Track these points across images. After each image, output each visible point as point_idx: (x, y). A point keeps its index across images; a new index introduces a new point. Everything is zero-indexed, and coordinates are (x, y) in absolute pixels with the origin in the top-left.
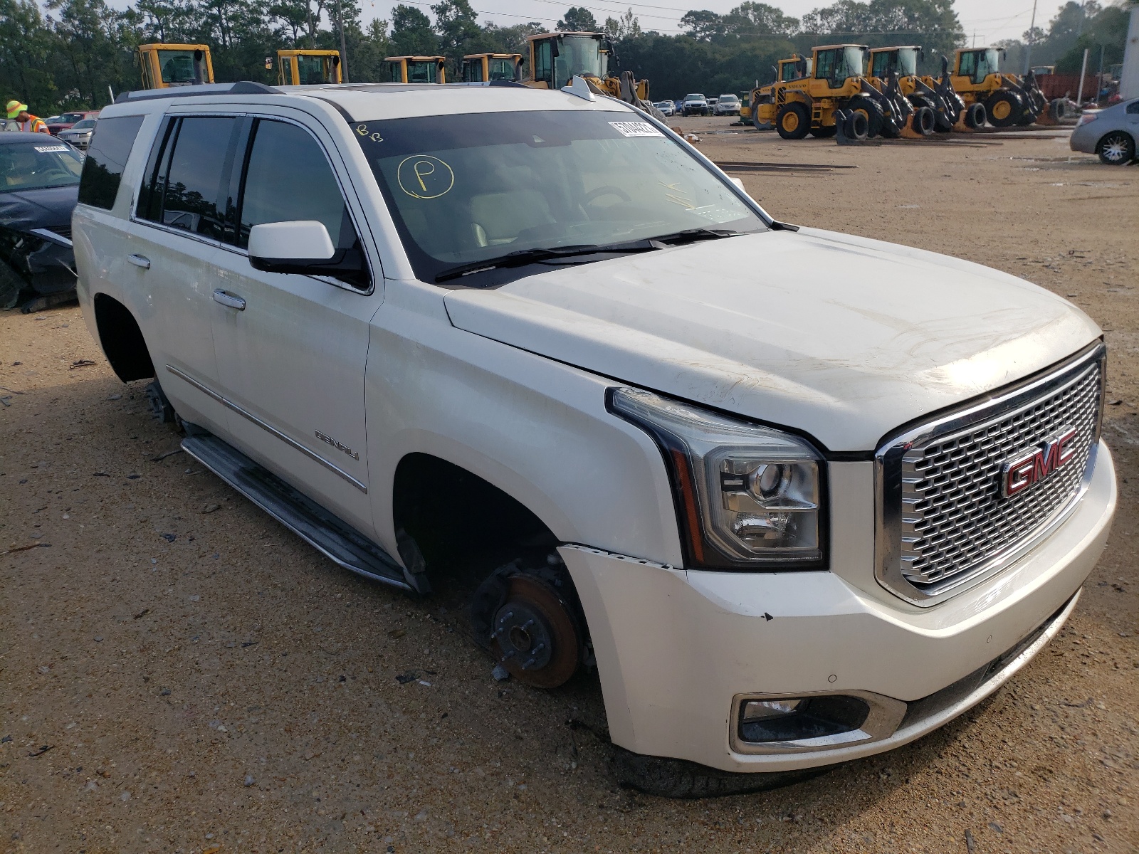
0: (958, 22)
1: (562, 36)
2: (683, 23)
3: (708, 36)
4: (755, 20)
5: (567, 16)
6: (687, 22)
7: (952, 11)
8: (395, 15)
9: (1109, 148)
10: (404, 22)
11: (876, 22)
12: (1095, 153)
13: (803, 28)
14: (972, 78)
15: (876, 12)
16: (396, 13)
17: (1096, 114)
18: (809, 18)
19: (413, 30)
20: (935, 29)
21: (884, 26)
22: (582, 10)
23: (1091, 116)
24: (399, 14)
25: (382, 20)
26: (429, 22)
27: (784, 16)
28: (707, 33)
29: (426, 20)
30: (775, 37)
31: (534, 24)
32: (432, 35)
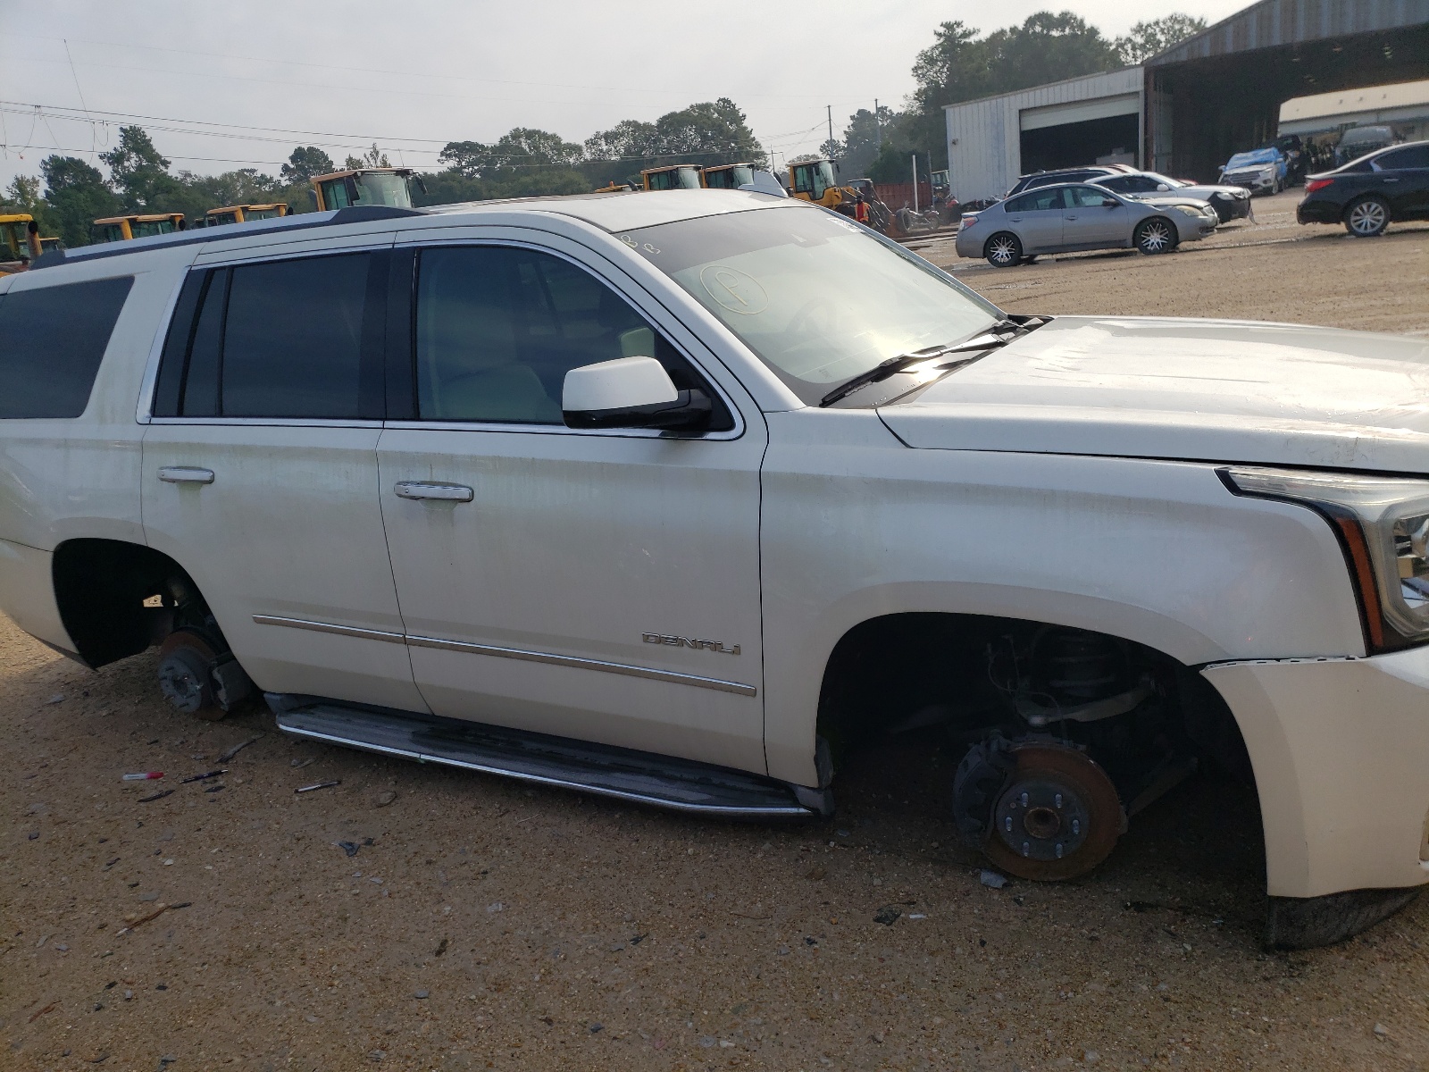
0: (754, 139)
1: (359, 174)
2: (444, 158)
3: (477, 171)
4: (530, 150)
5: (293, 159)
6: (449, 156)
7: (746, 128)
8: (45, 169)
9: (997, 250)
10: (63, 178)
11: (668, 143)
12: (984, 256)
13: (588, 156)
14: (811, 193)
15: (666, 133)
16: (48, 167)
17: (976, 216)
18: (592, 143)
19: (79, 188)
20: (733, 148)
21: (678, 148)
22: (311, 149)
23: (973, 218)
24: (54, 168)
25: (29, 177)
26: (99, 176)
27: (563, 142)
28: (476, 168)
29: (95, 174)
30: (557, 167)
31: (248, 171)
32: (109, 192)
